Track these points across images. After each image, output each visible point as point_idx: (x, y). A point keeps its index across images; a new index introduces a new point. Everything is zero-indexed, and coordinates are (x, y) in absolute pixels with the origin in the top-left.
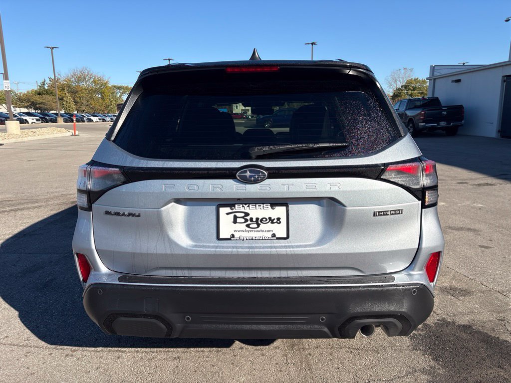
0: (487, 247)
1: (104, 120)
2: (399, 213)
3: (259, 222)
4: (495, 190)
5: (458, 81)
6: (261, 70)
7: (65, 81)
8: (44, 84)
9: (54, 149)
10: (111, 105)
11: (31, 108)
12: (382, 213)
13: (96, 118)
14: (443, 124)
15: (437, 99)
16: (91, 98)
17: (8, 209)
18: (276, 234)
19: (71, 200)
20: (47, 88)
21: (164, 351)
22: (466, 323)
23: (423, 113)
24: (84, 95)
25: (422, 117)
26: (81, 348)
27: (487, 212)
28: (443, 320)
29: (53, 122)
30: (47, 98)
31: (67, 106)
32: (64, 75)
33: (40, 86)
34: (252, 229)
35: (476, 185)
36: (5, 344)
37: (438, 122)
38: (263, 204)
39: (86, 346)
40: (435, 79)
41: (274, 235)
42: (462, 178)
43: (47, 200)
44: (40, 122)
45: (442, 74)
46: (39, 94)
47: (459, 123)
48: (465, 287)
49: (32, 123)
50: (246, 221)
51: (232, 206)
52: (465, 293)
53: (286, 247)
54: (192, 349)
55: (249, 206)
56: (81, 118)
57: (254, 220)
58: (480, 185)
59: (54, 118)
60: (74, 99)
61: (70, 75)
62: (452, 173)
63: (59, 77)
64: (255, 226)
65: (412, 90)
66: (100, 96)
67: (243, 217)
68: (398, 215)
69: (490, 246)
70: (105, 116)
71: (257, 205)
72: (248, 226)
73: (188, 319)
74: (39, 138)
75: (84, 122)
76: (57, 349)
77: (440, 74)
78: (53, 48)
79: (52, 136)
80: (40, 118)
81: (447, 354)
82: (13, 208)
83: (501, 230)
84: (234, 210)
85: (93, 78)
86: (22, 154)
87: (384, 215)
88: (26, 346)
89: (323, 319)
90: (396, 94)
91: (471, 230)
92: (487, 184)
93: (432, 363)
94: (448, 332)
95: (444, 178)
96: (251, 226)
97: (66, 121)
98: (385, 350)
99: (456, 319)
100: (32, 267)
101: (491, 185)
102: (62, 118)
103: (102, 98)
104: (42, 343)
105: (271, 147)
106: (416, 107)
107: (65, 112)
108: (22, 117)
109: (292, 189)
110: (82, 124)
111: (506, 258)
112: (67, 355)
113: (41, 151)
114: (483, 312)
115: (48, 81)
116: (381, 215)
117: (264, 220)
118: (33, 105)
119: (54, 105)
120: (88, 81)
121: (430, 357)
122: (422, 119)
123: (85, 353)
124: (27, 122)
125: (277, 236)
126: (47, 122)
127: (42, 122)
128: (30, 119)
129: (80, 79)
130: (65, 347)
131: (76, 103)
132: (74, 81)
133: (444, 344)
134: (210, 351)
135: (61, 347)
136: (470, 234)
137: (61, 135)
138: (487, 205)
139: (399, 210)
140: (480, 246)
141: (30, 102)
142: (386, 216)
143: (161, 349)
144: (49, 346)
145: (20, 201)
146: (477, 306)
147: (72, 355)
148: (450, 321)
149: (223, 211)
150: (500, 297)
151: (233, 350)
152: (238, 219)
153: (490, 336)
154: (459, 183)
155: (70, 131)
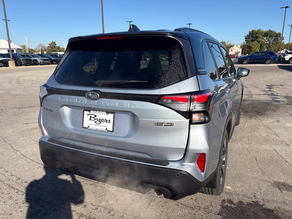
2: (171, 125)
3: (101, 121)
6: (106, 38)
12: (159, 124)
18: (108, 129)
28: (257, 202)
34: (97, 124)
38: (103, 111)
41: (106, 129)
50: (95, 119)
51: (89, 111)
53: (111, 136)
55: (96, 112)
57: (99, 119)
64: (98, 123)
67: (94, 118)
68: (171, 126)
71: (100, 112)
72: (96, 122)
73: (70, 164)
84: (90, 113)
87: (160, 125)
96: (97, 122)
105: (105, 81)
109: (112, 105)
116: (159, 125)
117: (103, 120)
125: (108, 130)
139: (171, 124)
142: (161, 126)
148: (261, 204)
149: (86, 113)
152: (92, 118)
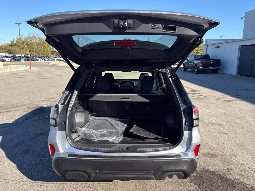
0: (226, 134)
1: (45, 60)
4: (232, 104)
5: (219, 47)
7: (25, 39)
8: (13, 40)
9: (21, 77)
10: (48, 52)
11: (7, 53)
13: (40, 59)
14: (211, 68)
15: (208, 56)
16: (38, 48)
17: (3, 111)
19: (33, 106)
20: (15, 43)
21: (83, 184)
22: (213, 170)
23: (201, 62)
24: (34, 47)
25: (201, 64)
26: (47, 182)
27: (228, 115)
28: (204, 169)
29: (19, 61)
30: (15, 48)
31: (25, 53)
32: (24, 36)
33: (11, 42)
35: (224, 101)
36: (12, 181)
37: (208, 66)
39: (49, 181)
40: (207, 46)
42: (218, 97)
43: (21, 106)
44: (12, 61)
45: (211, 43)
46: (11, 46)
47: (218, 68)
48: (214, 153)
49: (8, 61)
52: (214, 156)
54: (96, 182)
56: (33, 59)
58: (225, 101)
59: (19, 59)
60: (29, 48)
61: (27, 36)
62: (213, 94)
63: (22, 37)
66: (42, 47)
69: (227, 133)
70: (45, 58)
73: (97, 172)
74: (13, 70)
75: (34, 61)
76: (36, 183)
77: (210, 43)
78: (19, 24)
79: (19, 69)
80: (12, 59)
81: (204, 185)
82: (5, 111)
83: (233, 125)
85: (39, 38)
86: (5, 80)
88: (22, 181)
89: (152, 172)
91: (220, 124)
92: (229, 101)
93: (198, 188)
94: (205, 174)
95: (210, 97)
97: (25, 61)
98: (179, 183)
99: (209, 168)
100: (19, 142)
101: (231, 101)
102: (23, 59)
103: (44, 48)
104: (29, 180)
106: (198, 59)
107: (24, 55)
108: (3, 58)
110: (34, 63)
111: (233, 139)
112: (41, 186)
113: (14, 78)
114: (221, 165)
115: (16, 39)
118: (8, 51)
119: (19, 52)
120: (36, 40)
121: (197, 186)
122: (201, 65)
123: (49, 184)
124: (5, 61)
126: (15, 61)
127: (13, 61)
128: (7, 59)
129: (32, 39)
130: (40, 182)
131: (30, 50)
132: (29, 39)
133: (203, 180)
134: (104, 183)
135: (38, 182)
136: (219, 126)
137: (23, 69)
138: (228, 112)
140: (223, 133)
141: (7, 50)
143: (82, 183)
144: (32, 181)
145: (8, 107)
146: (219, 162)
147: (43, 186)
148: (207, 169)
150: (229, 158)
151: (114, 183)
153: (223, 176)
154: (216, 100)
155: (28, 66)
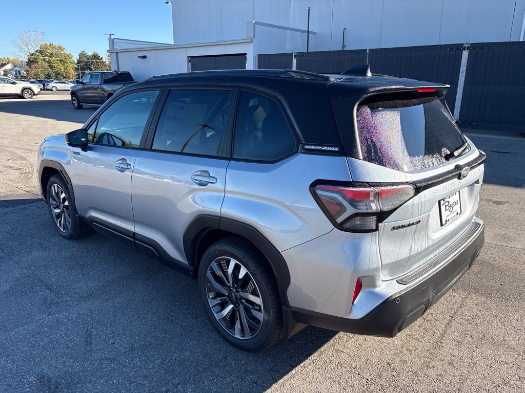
3: (453, 206)
5: (144, 57)
15: (129, 74)
34: (451, 213)
40: (116, 53)
41: (457, 213)
65: (49, 56)
67: (448, 205)
77: (121, 48)
84: (445, 201)
90: (31, 59)
96: (450, 210)
152: (446, 207)
